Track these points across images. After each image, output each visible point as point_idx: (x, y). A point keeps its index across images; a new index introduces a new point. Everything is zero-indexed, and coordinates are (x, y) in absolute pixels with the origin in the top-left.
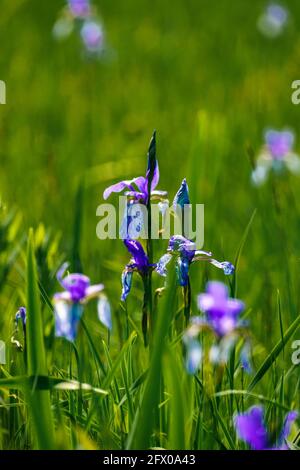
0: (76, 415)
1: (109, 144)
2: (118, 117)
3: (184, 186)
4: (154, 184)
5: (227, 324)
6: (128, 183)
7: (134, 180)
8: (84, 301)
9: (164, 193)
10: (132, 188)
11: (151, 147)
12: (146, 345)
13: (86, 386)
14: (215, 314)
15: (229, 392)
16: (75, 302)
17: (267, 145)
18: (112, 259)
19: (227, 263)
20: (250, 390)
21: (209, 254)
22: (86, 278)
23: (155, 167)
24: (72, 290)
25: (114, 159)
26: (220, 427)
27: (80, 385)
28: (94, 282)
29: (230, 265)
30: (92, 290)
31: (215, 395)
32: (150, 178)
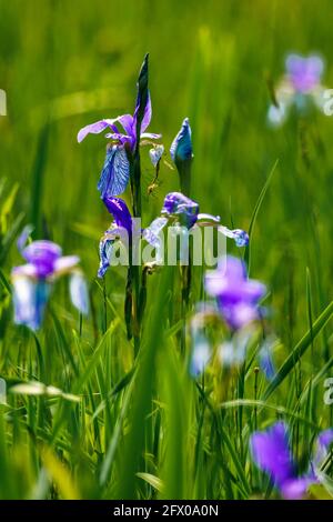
0: (36, 427)
1: (78, 68)
2: (89, 31)
3: (186, 128)
4: (145, 124)
5: (244, 313)
6: (110, 122)
7: (119, 118)
8: (53, 278)
9: (159, 136)
10: (115, 129)
11: (142, 75)
12: (129, 337)
13: (53, 391)
14: (228, 300)
15: (238, 402)
16: (41, 278)
17: (288, 76)
18: (82, 221)
19: (240, 231)
20: (265, 399)
21: (217, 219)
22: (55, 248)
23: (146, 103)
24: (37, 263)
25: (86, 88)
26: (227, 449)
27: (45, 389)
28: (66, 253)
29: (244, 233)
30: (63, 264)
31: (220, 405)
32: (140, 116)
